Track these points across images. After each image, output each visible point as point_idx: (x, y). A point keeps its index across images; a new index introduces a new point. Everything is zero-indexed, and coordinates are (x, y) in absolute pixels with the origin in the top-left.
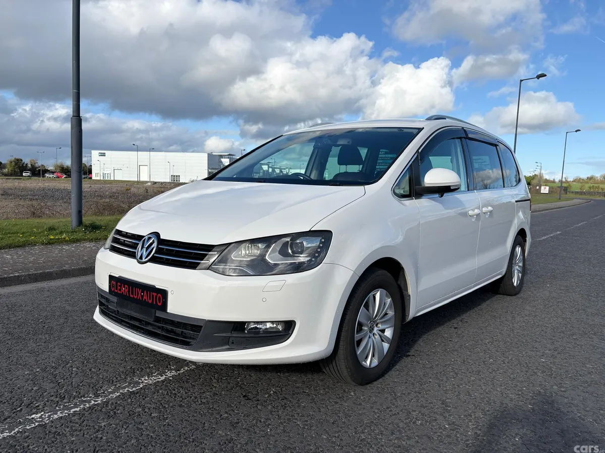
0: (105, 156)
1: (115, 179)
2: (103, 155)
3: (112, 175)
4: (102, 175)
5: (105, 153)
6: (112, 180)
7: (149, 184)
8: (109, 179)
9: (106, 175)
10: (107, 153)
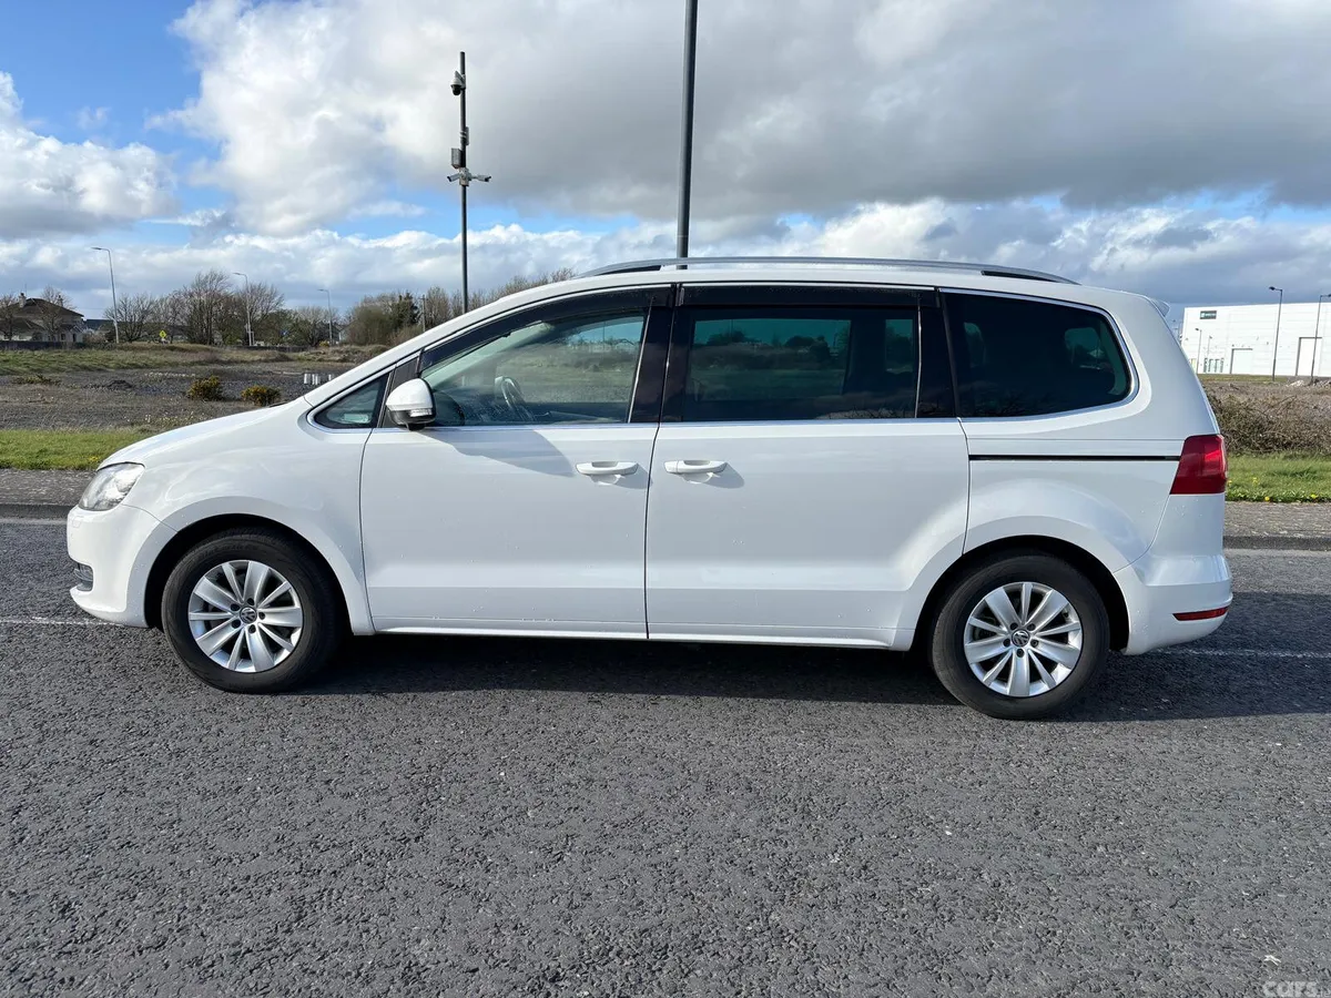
0: (1214, 317)
1: (1233, 372)
2: (1211, 316)
3: (1227, 362)
4: (1202, 362)
5: (1215, 312)
6: (1226, 376)
7: (1299, 383)
8: (1218, 372)
9: (1213, 362)
10: (1221, 310)
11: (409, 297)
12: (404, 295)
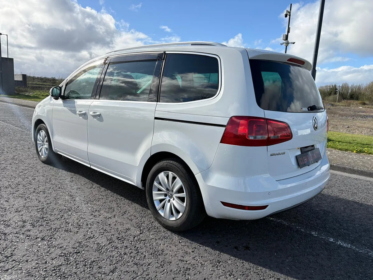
11: (335, 86)
12: (334, 85)
